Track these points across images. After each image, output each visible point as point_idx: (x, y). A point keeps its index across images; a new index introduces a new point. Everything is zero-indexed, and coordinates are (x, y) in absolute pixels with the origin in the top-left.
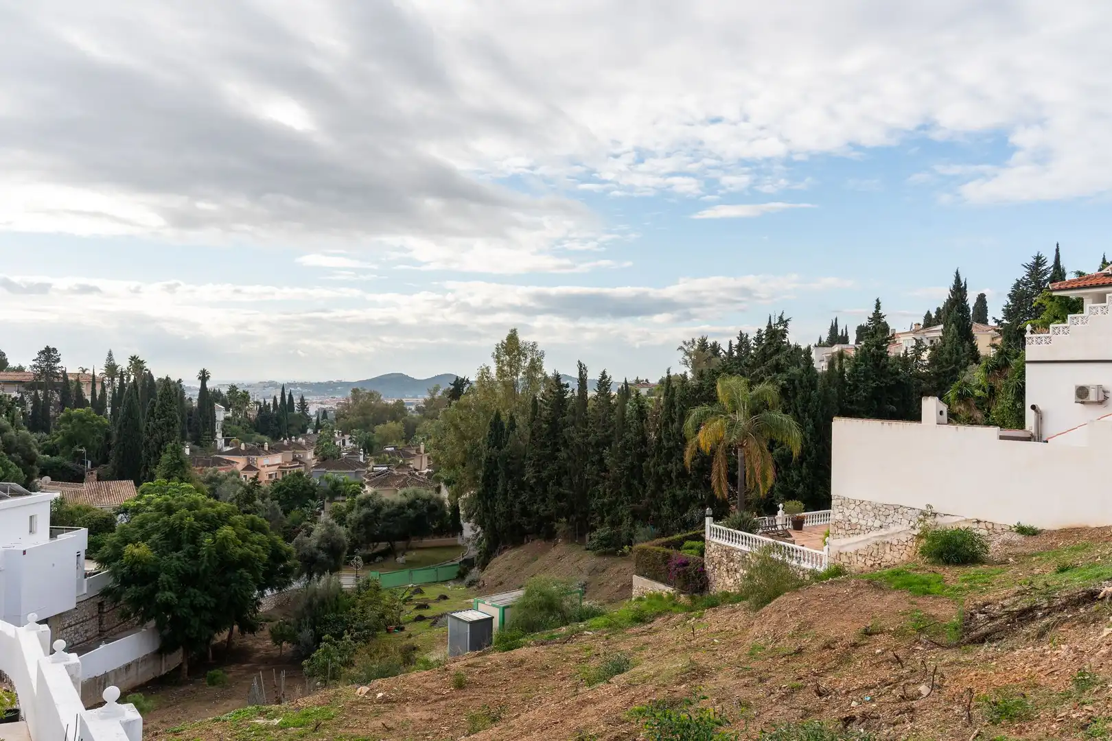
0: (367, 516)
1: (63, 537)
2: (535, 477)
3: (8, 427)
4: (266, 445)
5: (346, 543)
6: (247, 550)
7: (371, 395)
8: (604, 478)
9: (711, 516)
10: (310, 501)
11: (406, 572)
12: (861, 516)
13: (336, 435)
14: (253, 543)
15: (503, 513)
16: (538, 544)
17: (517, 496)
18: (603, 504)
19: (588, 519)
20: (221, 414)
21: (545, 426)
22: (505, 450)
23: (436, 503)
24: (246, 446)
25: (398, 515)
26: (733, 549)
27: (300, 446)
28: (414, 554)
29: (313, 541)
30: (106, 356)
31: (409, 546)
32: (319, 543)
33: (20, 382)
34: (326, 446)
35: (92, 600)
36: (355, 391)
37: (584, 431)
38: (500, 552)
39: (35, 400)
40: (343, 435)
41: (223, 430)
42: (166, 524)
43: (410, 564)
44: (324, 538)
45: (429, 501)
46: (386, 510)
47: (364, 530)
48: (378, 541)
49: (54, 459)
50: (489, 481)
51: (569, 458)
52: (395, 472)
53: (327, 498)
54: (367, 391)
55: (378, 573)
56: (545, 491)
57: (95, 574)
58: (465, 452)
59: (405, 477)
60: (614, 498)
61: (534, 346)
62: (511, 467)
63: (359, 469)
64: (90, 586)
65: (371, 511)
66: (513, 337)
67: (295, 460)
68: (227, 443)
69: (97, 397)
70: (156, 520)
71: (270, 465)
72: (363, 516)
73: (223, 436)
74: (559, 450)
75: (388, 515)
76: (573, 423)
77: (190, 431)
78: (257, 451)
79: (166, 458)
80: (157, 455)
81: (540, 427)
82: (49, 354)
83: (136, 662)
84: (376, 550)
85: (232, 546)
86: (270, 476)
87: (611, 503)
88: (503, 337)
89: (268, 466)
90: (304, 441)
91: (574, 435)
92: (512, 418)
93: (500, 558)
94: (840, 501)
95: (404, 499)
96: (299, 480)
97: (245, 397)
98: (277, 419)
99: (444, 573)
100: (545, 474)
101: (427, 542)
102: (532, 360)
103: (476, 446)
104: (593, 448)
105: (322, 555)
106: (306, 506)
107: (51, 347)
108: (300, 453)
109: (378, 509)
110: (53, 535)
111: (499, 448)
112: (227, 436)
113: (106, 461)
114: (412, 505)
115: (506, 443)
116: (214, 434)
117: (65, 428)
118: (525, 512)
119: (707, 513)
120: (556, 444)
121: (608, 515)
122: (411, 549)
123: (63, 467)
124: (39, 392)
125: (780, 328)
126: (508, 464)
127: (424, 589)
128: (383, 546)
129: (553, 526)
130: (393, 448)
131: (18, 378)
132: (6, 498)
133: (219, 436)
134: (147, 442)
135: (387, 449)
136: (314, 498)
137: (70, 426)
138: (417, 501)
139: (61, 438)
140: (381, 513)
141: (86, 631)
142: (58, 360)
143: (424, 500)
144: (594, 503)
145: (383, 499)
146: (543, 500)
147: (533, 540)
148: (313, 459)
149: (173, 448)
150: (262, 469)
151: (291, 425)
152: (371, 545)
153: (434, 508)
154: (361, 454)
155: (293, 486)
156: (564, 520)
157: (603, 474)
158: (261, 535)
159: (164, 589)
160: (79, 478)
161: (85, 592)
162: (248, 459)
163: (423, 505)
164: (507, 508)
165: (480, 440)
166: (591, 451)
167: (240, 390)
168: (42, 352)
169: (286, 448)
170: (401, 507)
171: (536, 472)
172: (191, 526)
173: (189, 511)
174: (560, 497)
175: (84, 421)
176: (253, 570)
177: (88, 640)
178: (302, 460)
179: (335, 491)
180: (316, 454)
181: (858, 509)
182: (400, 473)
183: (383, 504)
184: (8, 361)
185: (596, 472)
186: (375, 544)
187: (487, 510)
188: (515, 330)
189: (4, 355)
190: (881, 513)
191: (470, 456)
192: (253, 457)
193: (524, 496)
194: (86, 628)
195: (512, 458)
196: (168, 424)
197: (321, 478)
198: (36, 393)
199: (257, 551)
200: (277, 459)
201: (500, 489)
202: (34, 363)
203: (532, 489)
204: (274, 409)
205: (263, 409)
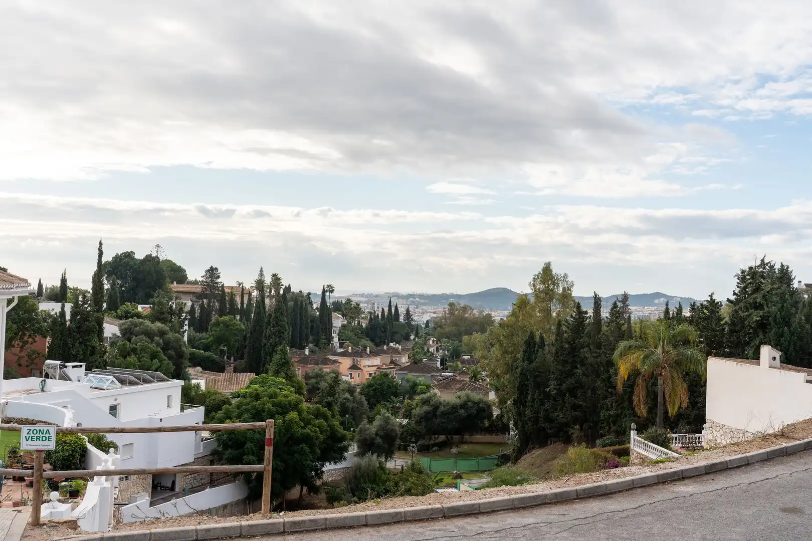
0: (427, 413)
1: (186, 411)
2: (555, 389)
3: (167, 331)
4: (368, 349)
5: (399, 432)
6: (307, 431)
7: (465, 309)
8: (611, 393)
9: (636, 430)
10: (392, 397)
11: (453, 460)
12: (723, 437)
13: (431, 342)
14: (314, 426)
15: (531, 418)
16: (559, 446)
17: (543, 404)
18: (610, 416)
19: (598, 428)
20: (338, 321)
21: (567, 346)
22: (533, 364)
23: (485, 406)
24: (352, 349)
25: (452, 414)
26: (646, 457)
27: (396, 351)
28: (466, 446)
29: (372, 428)
30: (258, 272)
31: (464, 440)
32: (377, 431)
33: (193, 293)
34: (417, 352)
35: (206, 457)
36: (451, 305)
37: (597, 353)
38: (530, 451)
39: (202, 306)
40: (437, 343)
41: (339, 335)
42: (254, 407)
43: (460, 455)
44: (382, 428)
45: (479, 403)
46: (442, 408)
47: (424, 424)
48: (439, 433)
49: (208, 354)
50: (522, 389)
51: (584, 374)
52: (458, 378)
53: (407, 396)
54: (462, 306)
55: (429, 459)
56: (564, 402)
57: (209, 439)
58: (507, 364)
59: (465, 382)
60: (620, 411)
61: (566, 276)
62: (539, 379)
63: (434, 374)
64: (204, 448)
65: (431, 409)
66: (547, 269)
67: (392, 362)
68: (341, 346)
69: (245, 306)
70: (248, 404)
71: (371, 365)
72: (425, 412)
73: (339, 340)
74: (576, 368)
75: (444, 414)
76: (588, 346)
77: (312, 335)
78: (361, 354)
79: (276, 357)
80: (271, 355)
81: (562, 347)
82: (212, 272)
83: (231, 504)
84: (437, 441)
85: (295, 427)
86: (370, 375)
87: (618, 416)
88: (539, 269)
89: (369, 366)
90: (400, 347)
91: (587, 355)
92: (542, 338)
93: (528, 455)
94: (710, 424)
95: (458, 401)
96: (385, 380)
97: (357, 309)
98: (384, 327)
99: (484, 463)
100: (564, 387)
101: (480, 438)
102: (564, 288)
103: (515, 360)
104: (603, 367)
105: (379, 440)
106: (389, 401)
107: (214, 267)
108: (396, 357)
109: (436, 407)
110: (182, 409)
111: (531, 362)
112: (342, 340)
113: (242, 358)
114: (464, 406)
115: (535, 359)
116: (330, 339)
117: (215, 331)
118: (548, 419)
119: (632, 427)
120: (575, 362)
121: (614, 426)
122: (466, 443)
123: (212, 361)
124: (205, 301)
125: (760, 270)
126: (536, 376)
127: (464, 476)
128: (442, 438)
129: (568, 432)
130: (469, 357)
131: (192, 290)
132: (154, 382)
133: (336, 339)
134: (265, 345)
135: (464, 357)
136: (396, 395)
137: (218, 329)
138: (469, 403)
139: (212, 338)
140: (438, 411)
141: (201, 479)
142: (218, 277)
143: (474, 403)
144: (603, 414)
145: (442, 400)
146: (562, 409)
147: (555, 442)
148: (407, 363)
149: (281, 350)
150: (364, 369)
151: (395, 333)
152: (433, 436)
153: (483, 410)
154: (438, 361)
155: (380, 385)
156: (578, 427)
157: (610, 390)
158: (322, 420)
159: (249, 453)
160: (220, 369)
161: (201, 451)
162: (354, 360)
163: (473, 407)
164: (534, 413)
165: (519, 356)
166: (602, 369)
167: (353, 304)
168: (208, 271)
169: (385, 352)
170: (455, 408)
171: (558, 385)
172: (269, 409)
173: (270, 399)
174: (575, 407)
175: (228, 326)
176: (312, 447)
177: (202, 485)
178: (397, 362)
179: (413, 390)
180: (409, 358)
181: (721, 431)
182: (461, 379)
183: (440, 403)
184: (188, 276)
185: (604, 388)
186: (436, 436)
187: (519, 414)
188: (549, 263)
189: (185, 271)
190: (735, 436)
191: (510, 368)
192: (357, 358)
193: (548, 405)
194: (201, 476)
195: (539, 372)
196: (280, 332)
197: (403, 379)
198: (203, 302)
199: (315, 432)
200: (377, 361)
201: (529, 398)
202: (203, 279)
203: (555, 400)
204: (382, 320)
205: (373, 319)
